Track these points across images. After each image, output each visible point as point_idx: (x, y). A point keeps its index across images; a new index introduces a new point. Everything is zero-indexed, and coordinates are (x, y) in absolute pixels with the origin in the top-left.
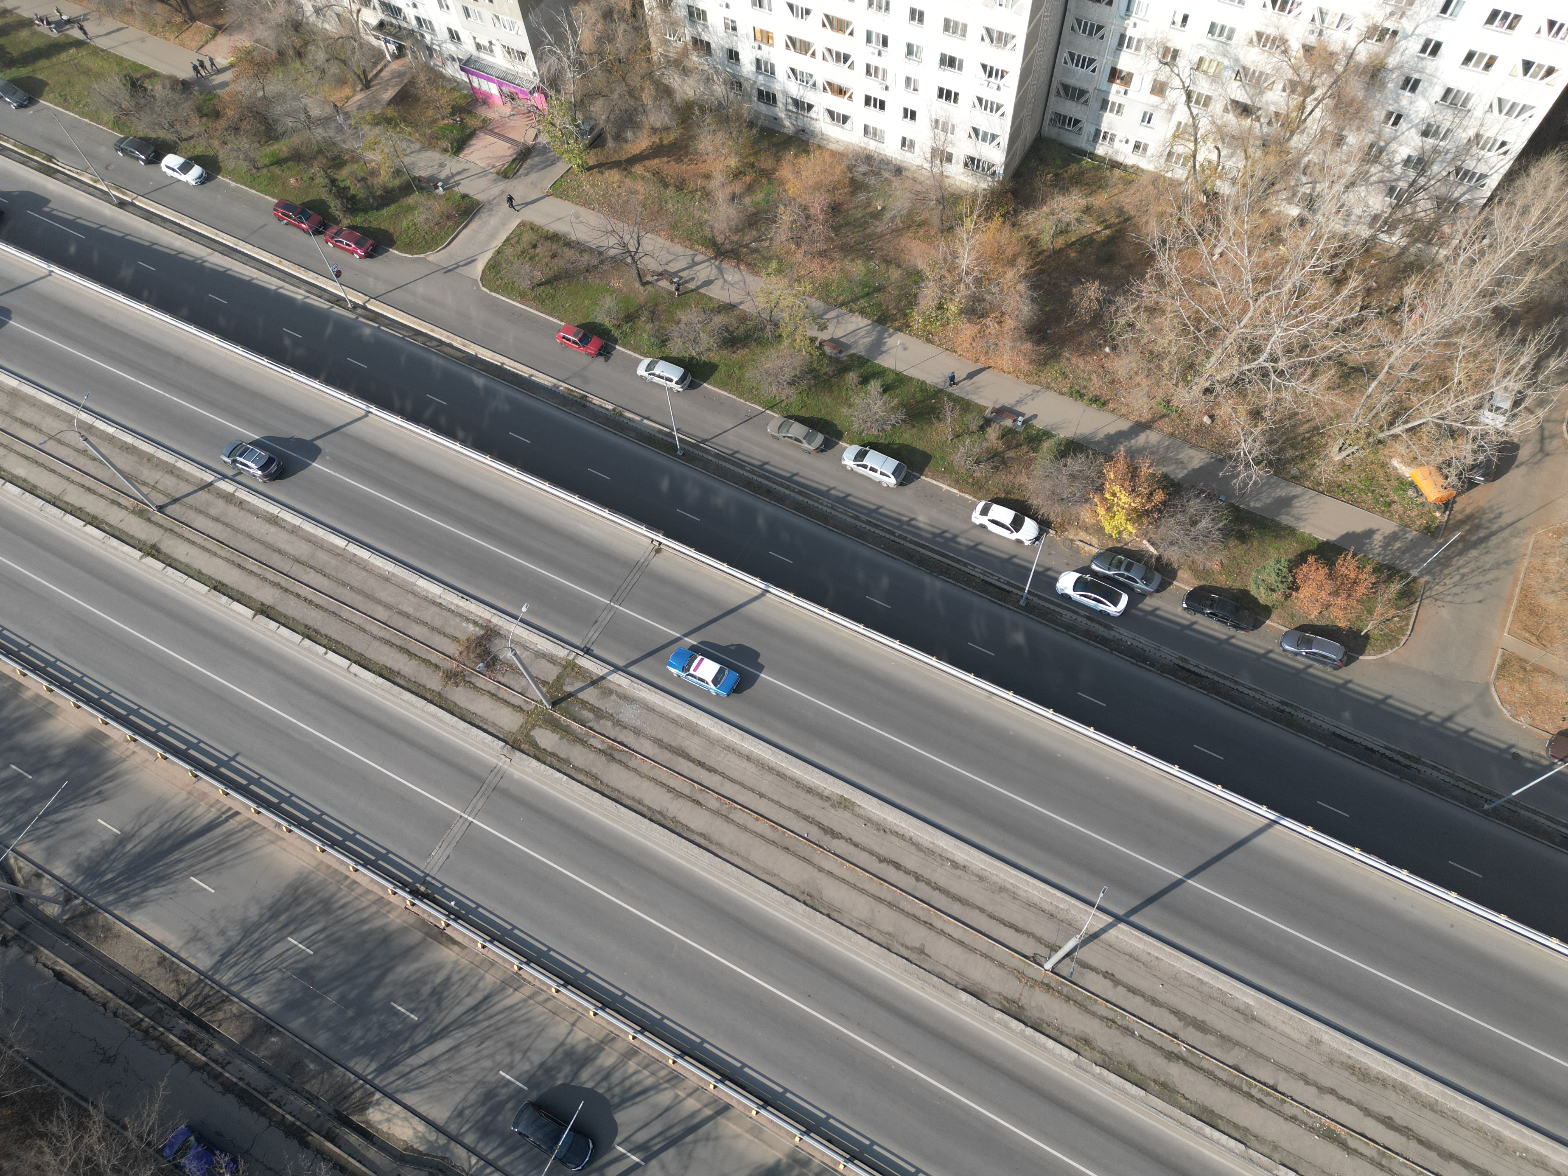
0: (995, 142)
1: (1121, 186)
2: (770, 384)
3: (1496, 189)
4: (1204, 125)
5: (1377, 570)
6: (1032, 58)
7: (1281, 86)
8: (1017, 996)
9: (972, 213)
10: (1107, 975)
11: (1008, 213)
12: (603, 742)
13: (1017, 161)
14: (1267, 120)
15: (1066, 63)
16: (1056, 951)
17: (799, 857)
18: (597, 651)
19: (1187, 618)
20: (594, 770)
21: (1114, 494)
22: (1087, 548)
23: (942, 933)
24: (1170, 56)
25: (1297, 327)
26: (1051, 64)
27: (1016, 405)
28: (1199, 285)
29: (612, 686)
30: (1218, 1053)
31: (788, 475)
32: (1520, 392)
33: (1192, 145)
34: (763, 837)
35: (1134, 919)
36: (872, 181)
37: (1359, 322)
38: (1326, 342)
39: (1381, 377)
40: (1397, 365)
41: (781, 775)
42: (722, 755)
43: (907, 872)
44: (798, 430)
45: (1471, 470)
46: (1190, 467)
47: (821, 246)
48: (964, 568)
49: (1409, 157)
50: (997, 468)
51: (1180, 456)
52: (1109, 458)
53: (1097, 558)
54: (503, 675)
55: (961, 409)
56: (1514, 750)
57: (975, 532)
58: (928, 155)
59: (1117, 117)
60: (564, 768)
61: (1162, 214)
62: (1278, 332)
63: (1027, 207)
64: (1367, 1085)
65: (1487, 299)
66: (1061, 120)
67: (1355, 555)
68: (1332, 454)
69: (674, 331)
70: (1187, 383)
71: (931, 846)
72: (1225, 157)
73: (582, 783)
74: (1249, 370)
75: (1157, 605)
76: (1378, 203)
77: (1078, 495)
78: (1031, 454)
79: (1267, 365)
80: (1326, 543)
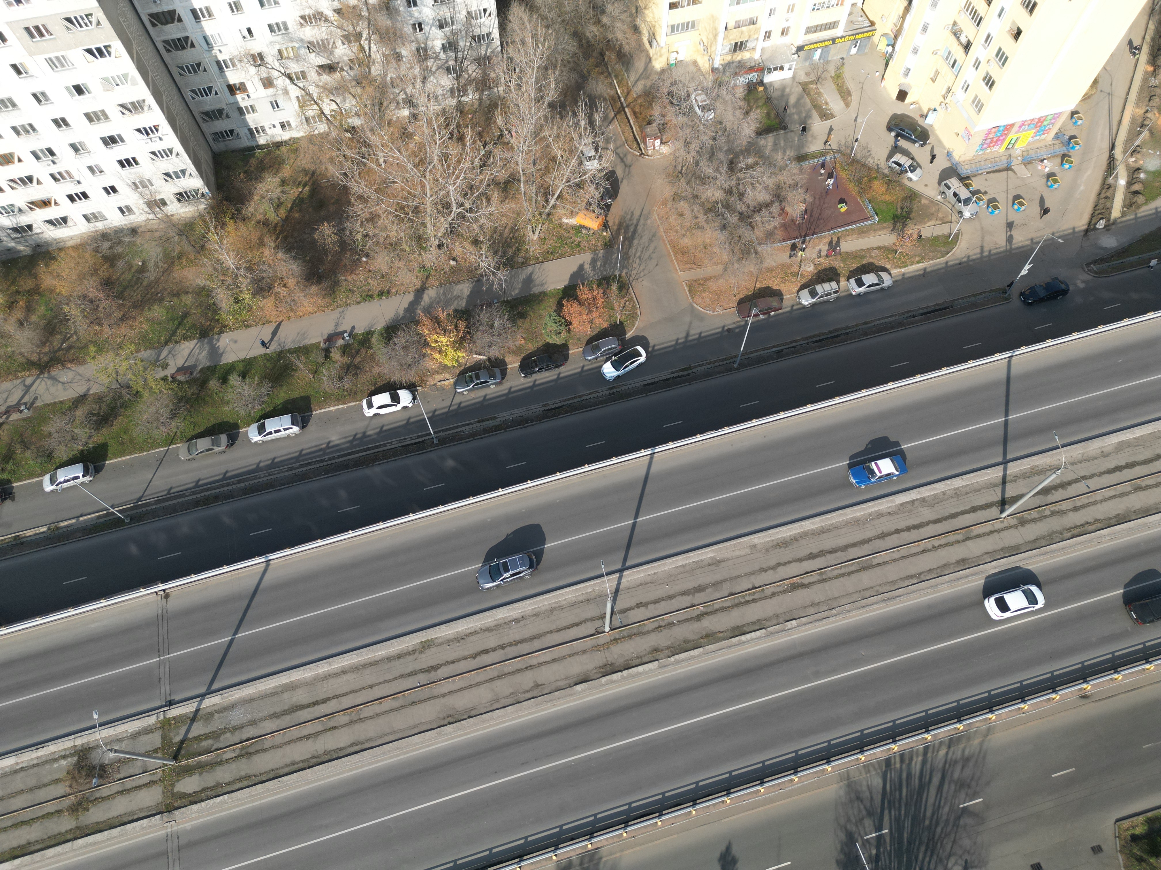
0: (187, 175)
1: (293, 156)
2: (158, 428)
3: (501, 38)
4: (313, 90)
5: (599, 284)
6: (168, 108)
7: (340, 43)
8: (604, 660)
9: (209, 229)
10: (639, 605)
11: (233, 214)
12: (234, 750)
13: (212, 178)
14: (348, 67)
15: (193, 98)
16: (605, 617)
17: (424, 701)
18: (177, 698)
19: (529, 381)
20: (243, 773)
21: (436, 342)
22: (446, 383)
23: (540, 664)
24: (258, 59)
25: (459, 178)
26: (184, 104)
27: (336, 329)
28: (386, 187)
29: (209, 710)
30: (718, 595)
31: (221, 477)
32: (593, 142)
33: (315, 107)
34: (392, 710)
35: (629, 563)
36: (120, 249)
37: (488, 155)
38: (481, 177)
39: (522, 178)
40: (525, 167)
41: (373, 664)
42: (325, 686)
43: (494, 650)
44: (203, 443)
45: (602, 199)
46: (465, 297)
47: (118, 314)
48: (385, 448)
49: (443, 45)
50: (356, 374)
51: (455, 293)
52: (417, 322)
53: (456, 384)
54: (119, 772)
55: (304, 354)
56: (726, 328)
57: (374, 421)
58: (147, 209)
59: (255, 114)
60: (220, 791)
62: (451, 188)
63: (243, 204)
64: (790, 547)
65: (541, 102)
66: (220, 136)
67: (583, 284)
68: (531, 237)
69: (52, 443)
70: (425, 249)
71: (495, 623)
72: (341, 103)
73: (241, 789)
74: (453, 220)
75: (509, 386)
76: (447, 81)
77: (416, 356)
78: (370, 352)
79: (459, 210)
80: (566, 287)
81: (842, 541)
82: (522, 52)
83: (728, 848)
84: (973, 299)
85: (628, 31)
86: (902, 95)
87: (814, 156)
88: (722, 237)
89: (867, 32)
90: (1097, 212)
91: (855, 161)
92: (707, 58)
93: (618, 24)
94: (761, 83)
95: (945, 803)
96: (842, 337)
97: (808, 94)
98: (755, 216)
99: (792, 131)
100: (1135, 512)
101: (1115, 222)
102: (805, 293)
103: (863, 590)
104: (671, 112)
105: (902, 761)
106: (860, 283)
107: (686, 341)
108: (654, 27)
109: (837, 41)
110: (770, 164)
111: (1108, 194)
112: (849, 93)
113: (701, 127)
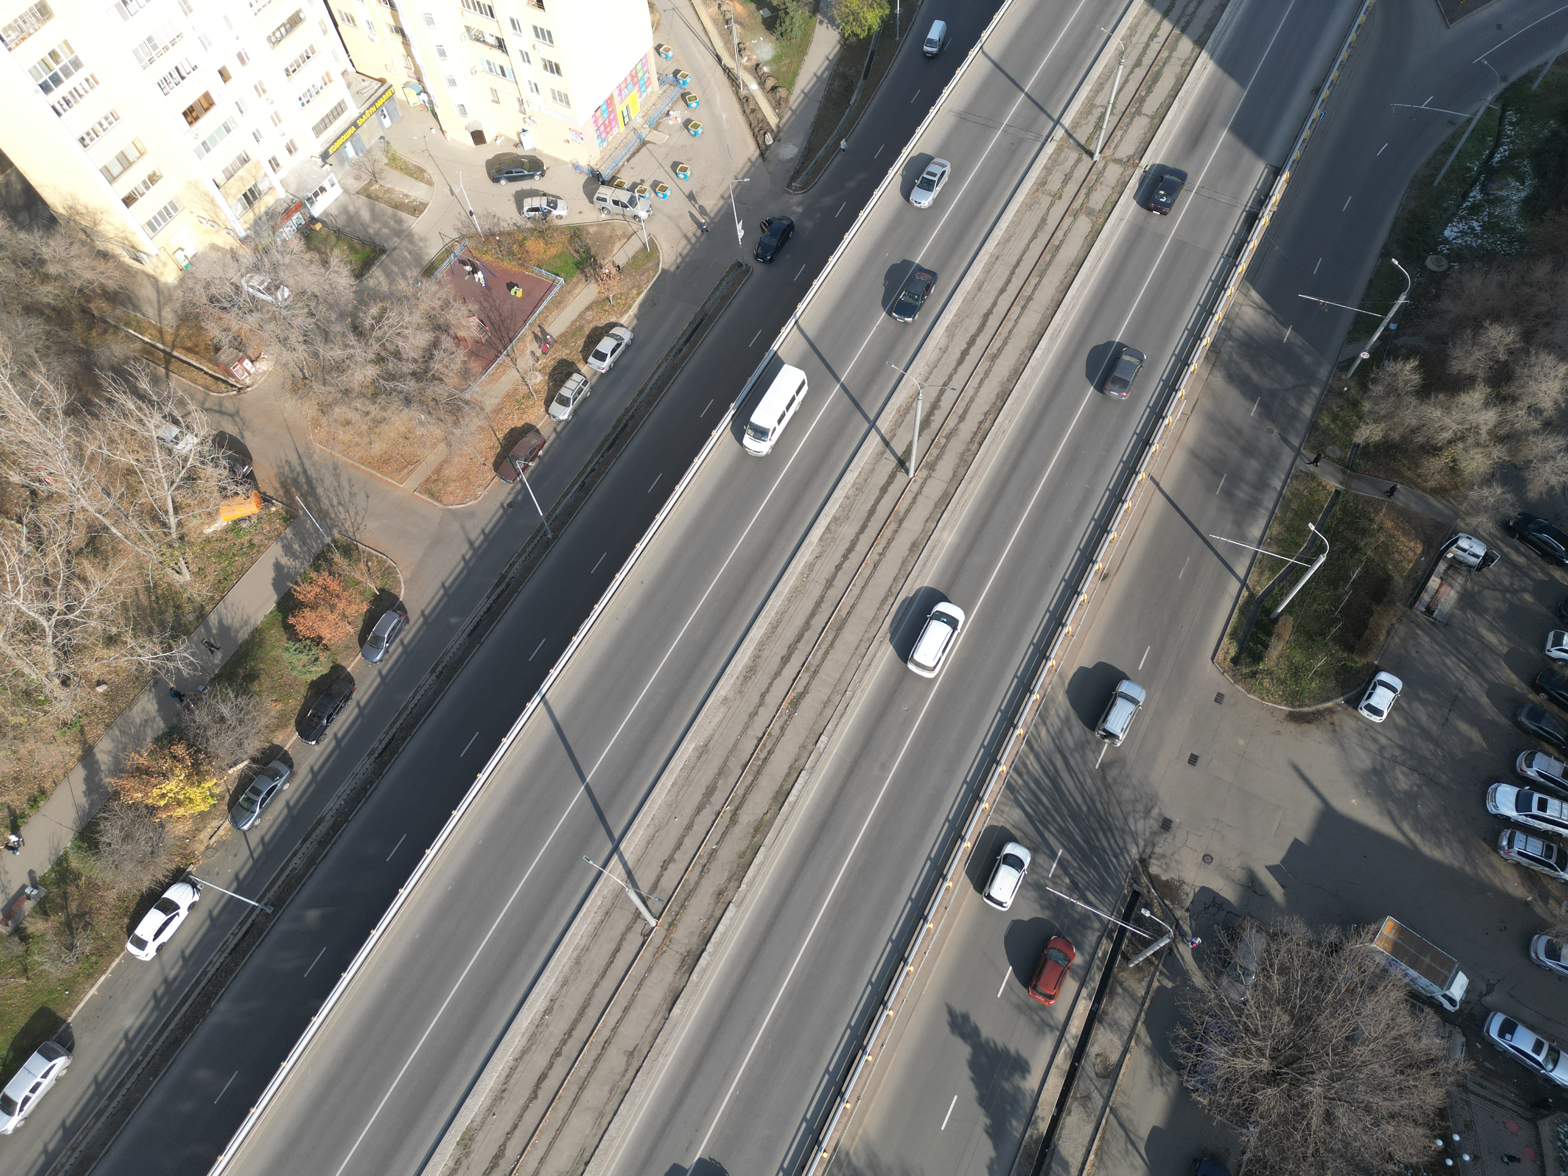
5: (317, 568)
8: (678, 956)
10: (664, 867)
16: (640, 913)
19: (327, 742)
21: (163, 796)
22: (221, 832)
23: (614, 1029)
25: (18, 583)
27: (6, 895)
30: (732, 780)
32: (164, 417)
35: (617, 835)
37: (35, 528)
38: (48, 560)
39: (107, 522)
40: (98, 506)
43: (550, 1066)
45: (234, 473)
46: (155, 714)
48: (209, 975)
50: (87, 925)
51: (138, 721)
52: (116, 795)
53: (236, 822)
56: (505, 505)
57: (167, 955)
62: (18, 602)
64: (758, 669)
65: (52, 417)
67: (297, 584)
68: (182, 581)
70: (47, 700)
71: (526, 1037)
74: (54, 637)
75: (308, 768)
77: (151, 834)
78: (82, 882)
79: (53, 620)
80: (279, 604)
81: (799, 621)
83: (951, 1012)
84: (718, 293)
85: (95, 263)
86: (478, 137)
87: (441, 259)
88: (417, 414)
89: (384, 93)
90: (756, 130)
91: (490, 235)
92: (224, 233)
93: (75, 264)
94: (313, 220)
95: (1083, 776)
96: (631, 423)
97: (377, 199)
98: (432, 365)
99: (395, 248)
100: (1008, 380)
101: (779, 129)
102: (555, 407)
103: (856, 649)
104: (232, 320)
105: (1020, 774)
106: (601, 357)
107: (475, 551)
108: (127, 238)
109: (359, 123)
110: (400, 299)
111: (752, 107)
112: (421, 171)
113: (284, 312)
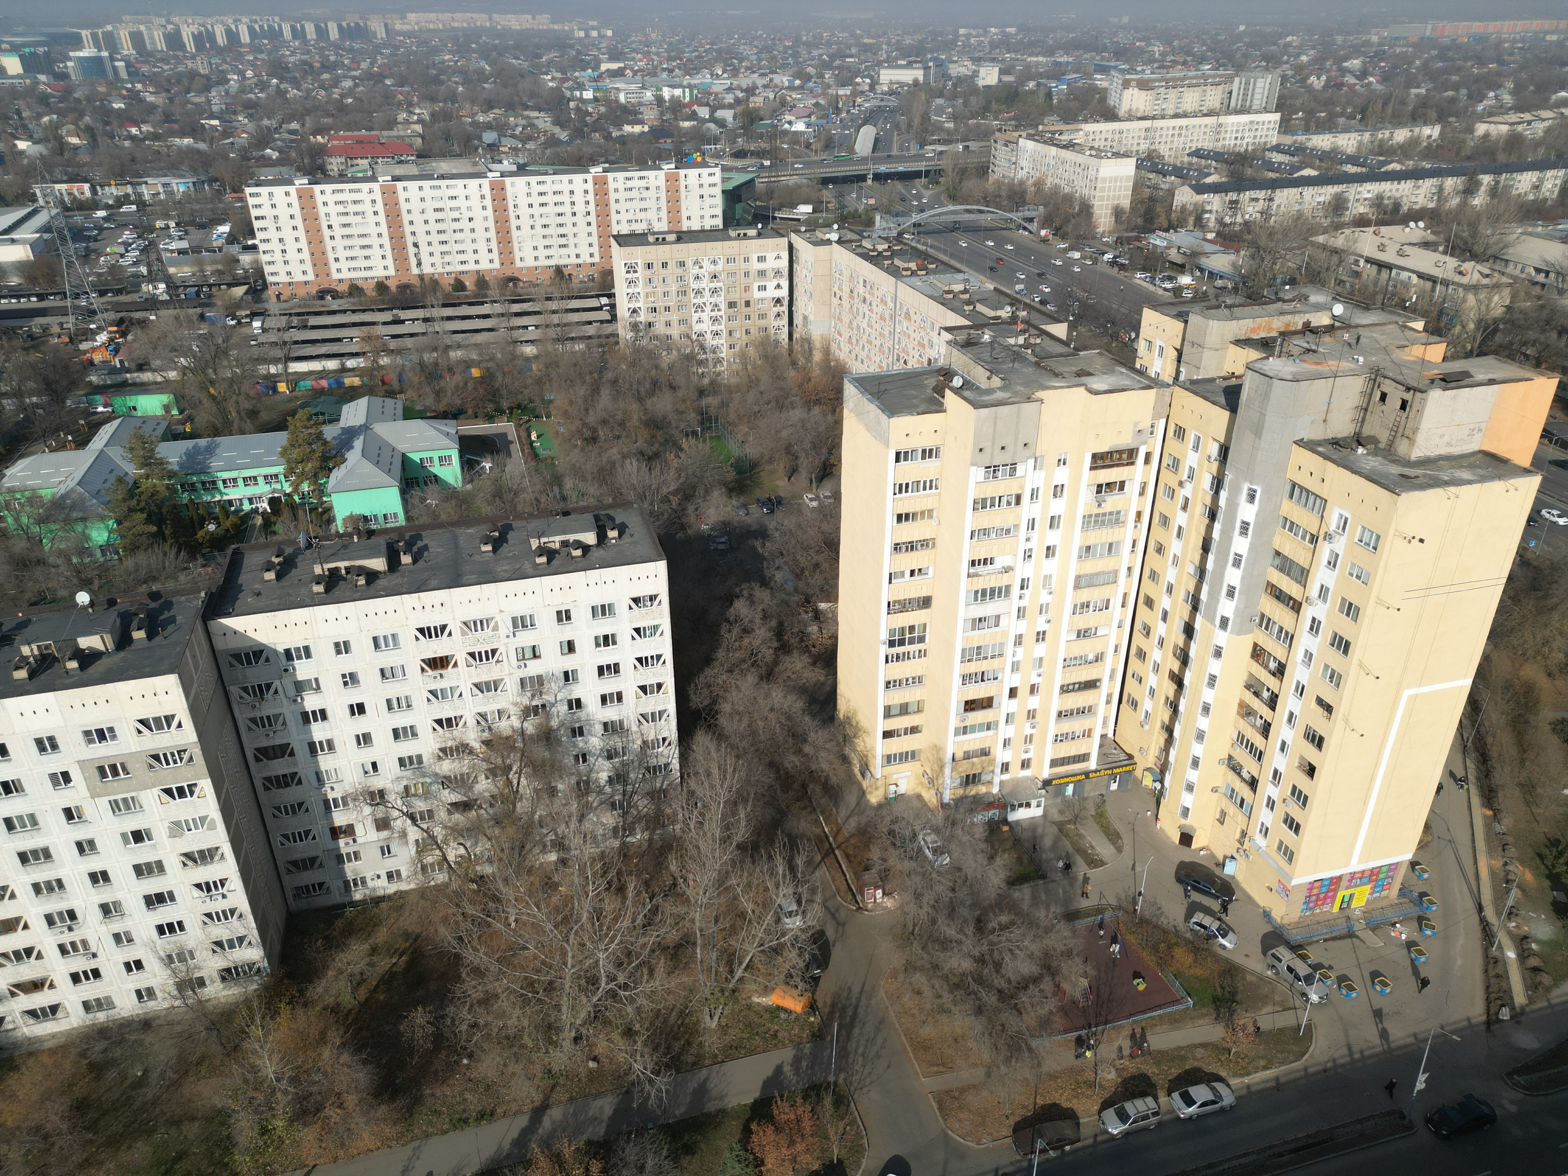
0: (245, 943)
1: (394, 915)
3: (681, 769)
4: (439, 832)
5: (806, 1096)
7: (483, 777)
9: (253, 1020)
11: (293, 997)
13: (277, 947)
14: (488, 804)
15: (283, 845)
24: (378, 797)
25: (613, 942)
26: (268, 852)
28: (512, 956)
32: (795, 893)
33: (437, 852)
36: (118, 1052)
37: (655, 910)
38: (642, 940)
39: (699, 941)
40: (703, 925)
45: (807, 970)
46: (606, 1119)
47: (78, 1157)
49: (609, 777)
51: (591, 1114)
52: (527, 1164)
58: (176, 993)
59: (357, 863)
61: (445, 920)
62: (602, 956)
63: (311, 982)
65: (728, 843)
66: (303, 891)
67: (782, 1097)
68: (708, 1025)
70: (555, 1044)
72: (471, 847)
74: (599, 1000)
76: (609, 819)
79: (610, 986)
80: (756, 1102)
82: (706, 784)
84: (1359, 1127)
85: (835, 761)
86: (1186, 839)
87: (1088, 913)
88: (978, 1025)
89: (1125, 766)
90: (1492, 997)
91: (1144, 922)
92: (933, 792)
93: (823, 754)
94: (1005, 821)
97: (1067, 836)
98: (1021, 995)
99: (1054, 881)
101: (1523, 1011)
102: (1110, 1114)
104: (894, 859)
106: (1188, 1100)
108: (866, 757)
109: (1091, 775)
110: (1031, 923)
111: (1498, 971)
112: (1118, 836)
113: (934, 875)
